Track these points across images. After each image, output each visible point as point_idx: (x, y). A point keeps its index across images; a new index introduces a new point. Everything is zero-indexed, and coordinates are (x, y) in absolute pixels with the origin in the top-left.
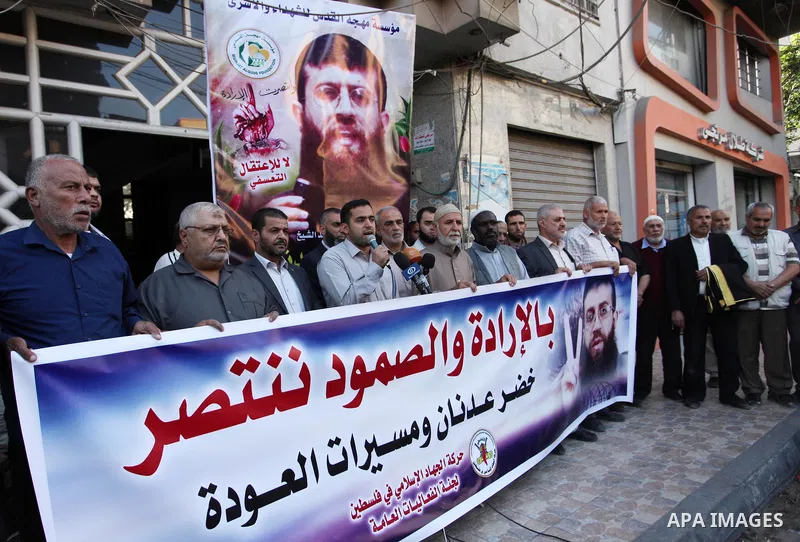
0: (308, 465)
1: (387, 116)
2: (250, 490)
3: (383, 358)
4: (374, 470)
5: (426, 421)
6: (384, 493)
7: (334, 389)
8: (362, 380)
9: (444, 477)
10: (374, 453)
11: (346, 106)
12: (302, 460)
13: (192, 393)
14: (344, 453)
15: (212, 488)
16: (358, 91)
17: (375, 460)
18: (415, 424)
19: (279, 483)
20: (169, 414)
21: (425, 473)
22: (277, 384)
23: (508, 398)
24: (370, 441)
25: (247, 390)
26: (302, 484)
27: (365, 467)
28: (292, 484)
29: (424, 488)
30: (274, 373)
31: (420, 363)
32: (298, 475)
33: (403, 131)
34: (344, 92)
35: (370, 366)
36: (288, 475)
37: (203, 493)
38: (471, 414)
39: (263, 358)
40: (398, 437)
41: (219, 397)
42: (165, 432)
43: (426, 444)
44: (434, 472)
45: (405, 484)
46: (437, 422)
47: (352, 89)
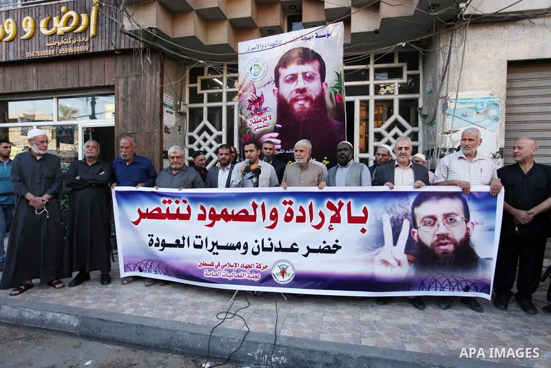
0: (186, 241)
1: (326, 84)
2: (163, 241)
3: (225, 210)
4: (214, 254)
5: (246, 243)
6: (216, 264)
7: (201, 217)
8: (215, 217)
9: (252, 272)
10: (215, 247)
11: (301, 83)
12: (184, 238)
13: (150, 207)
14: (202, 242)
15: (152, 236)
16: (308, 75)
17: (215, 250)
18: (239, 243)
19: (174, 242)
20: (144, 211)
21: (240, 265)
22: (178, 210)
23: (310, 251)
24: (215, 242)
25: (168, 210)
26: (182, 246)
27: (211, 251)
28: (178, 244)
29: (238, 271)
30: (177, 206)
31: (246, 217)
32: (181, 243)
33: (338, 91)
34: (300, 77)
35: (218, 212)
36: (178, 241)
37: (149, 235)
38: (277, 250)
39: (173, 201)
40: (229, 245)
41: (158, 209)
42: (143, 216)
43: (245, 253)
44: (246, 267)
45: (228, 265)
46: (252, 246)
47: (304, 74)
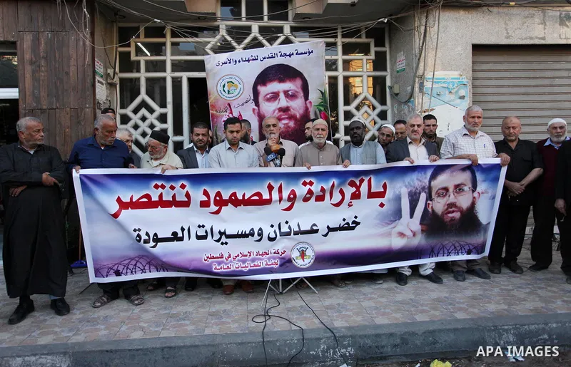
0: (186, 232)
1: (310, 102)
2: (155, 235)
3: (234, 194)
4: (222, 244)
5: (260, 229)
6: (226, 255)
7: (205, 204)
8: (221, 203)
9: (269, 259)
10: (223, 237)
12: (183, 229)
13: (136, 194)
14: (206, 232)
15: (139, 230)
16: (290, 93)
17: (224, 239)
18: (252, 229)
19: (169, 235)
20: (126, 199)
21: (255, 254)
22: (174, 196)
23: (330, 229)
24: (222, 231)
25: (161, 196)
26: (181, 239)
27: (218, 241)
28: (175, 237)
29: (253, 260)
30: (172, 193)
31: (261, 202)
32: (180, 235)
35: (226, 196)
36: (175, 234)
37: (135, 230)
38: (296, 233)
39: (168, 186)
40: (240, 233)
41: (148, 196)
42: (123, 205)
43: (259, 240)
44: (262, 255)
45: (240, 255)
46: (268, 231)
47: (286, 92)
